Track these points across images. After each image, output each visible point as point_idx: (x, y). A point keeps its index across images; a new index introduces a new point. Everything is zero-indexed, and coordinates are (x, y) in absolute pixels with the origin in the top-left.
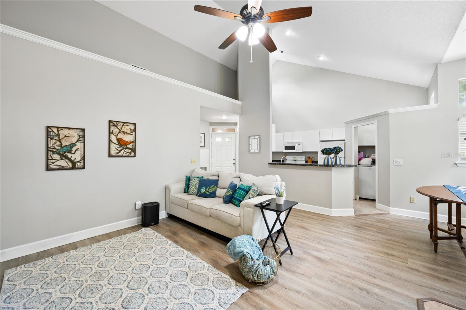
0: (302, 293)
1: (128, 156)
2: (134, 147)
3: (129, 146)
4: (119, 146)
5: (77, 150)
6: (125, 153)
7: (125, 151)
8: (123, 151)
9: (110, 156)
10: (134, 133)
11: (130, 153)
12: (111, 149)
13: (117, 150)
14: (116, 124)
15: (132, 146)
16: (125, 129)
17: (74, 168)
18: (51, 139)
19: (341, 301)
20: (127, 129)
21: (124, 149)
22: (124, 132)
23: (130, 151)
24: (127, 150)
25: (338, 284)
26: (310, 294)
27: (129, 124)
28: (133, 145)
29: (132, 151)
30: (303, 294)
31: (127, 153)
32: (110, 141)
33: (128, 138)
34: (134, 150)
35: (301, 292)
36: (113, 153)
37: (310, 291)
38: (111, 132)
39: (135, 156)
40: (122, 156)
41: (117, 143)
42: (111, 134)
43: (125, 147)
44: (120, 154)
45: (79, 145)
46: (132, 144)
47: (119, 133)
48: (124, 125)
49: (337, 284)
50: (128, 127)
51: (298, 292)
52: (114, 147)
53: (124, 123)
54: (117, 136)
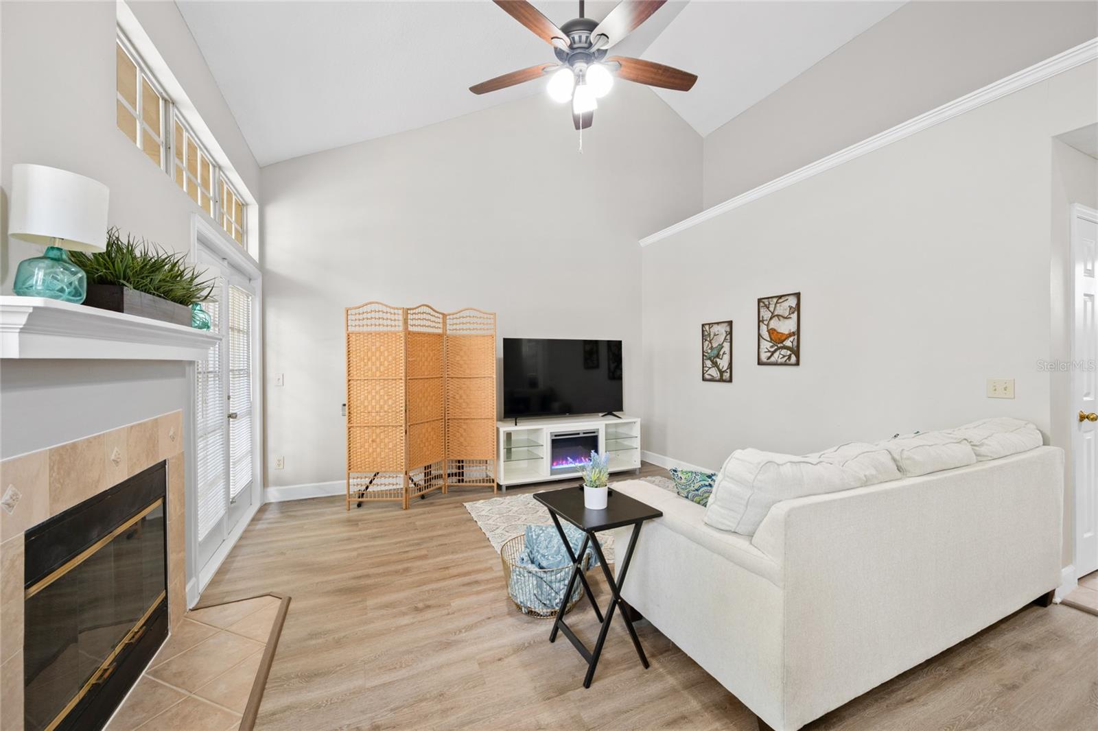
0: (463, 631)
1: (785, 364)
2: (795, 344)
3: (788, 343)
4: (772, 344)
5: (724, 353)
6: (781, 356)
7: (782, 353)
8: (778, 353)
9: (760, 363)
10: (795, 316)
11: (790, 357)
12: (760, 350)
13: (769, 351)
14: (767, 303)
15: (792, 343)
16: (782, 308)
17: (721, 380)
18: (706, 340)
19: (401, 667)
20: (783, 309)
21: (779, 348)
22: (778, 316)
23: (789, 352)
24: (784, 352)
25: (426, 699)
26: (453, 638)
27: (787, 297)
28: (794, 339)
29: (793, 353)
30: (460, 631)
31: (784, 356)
32: (759, 335)
33: (786, 327)
34: (796, 351)
35: (465, 632)
36: (764, 357)
37: (456, 642)
38: (761, 319)
39: (797, 364)
40: (776, 364)
41: (769, 339)
42: (761, 323)
43: (782, 345)
44: (773, 359)
45: (726, 346)
46: (791, 339)
47: (771, 319)
48: (780, 301)
49: (428, 696)
50: (786, 304)
51: (469, 628)
52: (766, 345)
53: (780, 297)
54: (768, 325)
